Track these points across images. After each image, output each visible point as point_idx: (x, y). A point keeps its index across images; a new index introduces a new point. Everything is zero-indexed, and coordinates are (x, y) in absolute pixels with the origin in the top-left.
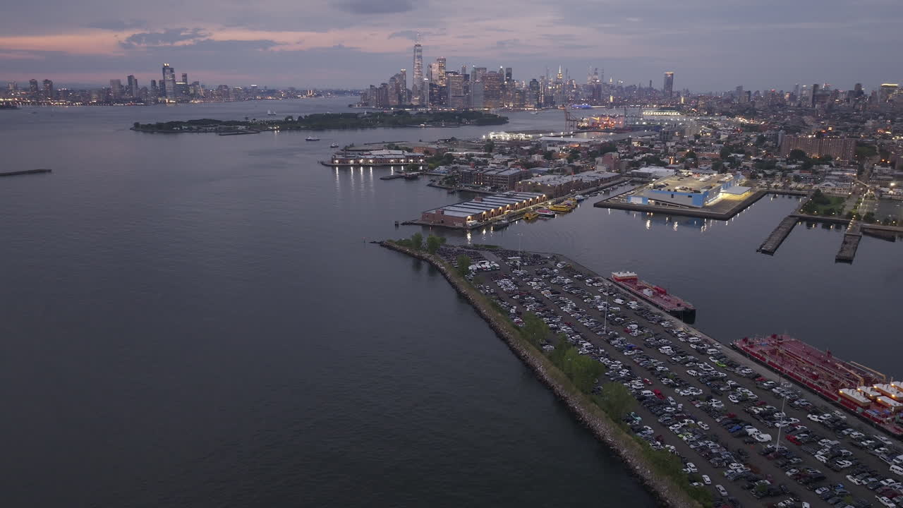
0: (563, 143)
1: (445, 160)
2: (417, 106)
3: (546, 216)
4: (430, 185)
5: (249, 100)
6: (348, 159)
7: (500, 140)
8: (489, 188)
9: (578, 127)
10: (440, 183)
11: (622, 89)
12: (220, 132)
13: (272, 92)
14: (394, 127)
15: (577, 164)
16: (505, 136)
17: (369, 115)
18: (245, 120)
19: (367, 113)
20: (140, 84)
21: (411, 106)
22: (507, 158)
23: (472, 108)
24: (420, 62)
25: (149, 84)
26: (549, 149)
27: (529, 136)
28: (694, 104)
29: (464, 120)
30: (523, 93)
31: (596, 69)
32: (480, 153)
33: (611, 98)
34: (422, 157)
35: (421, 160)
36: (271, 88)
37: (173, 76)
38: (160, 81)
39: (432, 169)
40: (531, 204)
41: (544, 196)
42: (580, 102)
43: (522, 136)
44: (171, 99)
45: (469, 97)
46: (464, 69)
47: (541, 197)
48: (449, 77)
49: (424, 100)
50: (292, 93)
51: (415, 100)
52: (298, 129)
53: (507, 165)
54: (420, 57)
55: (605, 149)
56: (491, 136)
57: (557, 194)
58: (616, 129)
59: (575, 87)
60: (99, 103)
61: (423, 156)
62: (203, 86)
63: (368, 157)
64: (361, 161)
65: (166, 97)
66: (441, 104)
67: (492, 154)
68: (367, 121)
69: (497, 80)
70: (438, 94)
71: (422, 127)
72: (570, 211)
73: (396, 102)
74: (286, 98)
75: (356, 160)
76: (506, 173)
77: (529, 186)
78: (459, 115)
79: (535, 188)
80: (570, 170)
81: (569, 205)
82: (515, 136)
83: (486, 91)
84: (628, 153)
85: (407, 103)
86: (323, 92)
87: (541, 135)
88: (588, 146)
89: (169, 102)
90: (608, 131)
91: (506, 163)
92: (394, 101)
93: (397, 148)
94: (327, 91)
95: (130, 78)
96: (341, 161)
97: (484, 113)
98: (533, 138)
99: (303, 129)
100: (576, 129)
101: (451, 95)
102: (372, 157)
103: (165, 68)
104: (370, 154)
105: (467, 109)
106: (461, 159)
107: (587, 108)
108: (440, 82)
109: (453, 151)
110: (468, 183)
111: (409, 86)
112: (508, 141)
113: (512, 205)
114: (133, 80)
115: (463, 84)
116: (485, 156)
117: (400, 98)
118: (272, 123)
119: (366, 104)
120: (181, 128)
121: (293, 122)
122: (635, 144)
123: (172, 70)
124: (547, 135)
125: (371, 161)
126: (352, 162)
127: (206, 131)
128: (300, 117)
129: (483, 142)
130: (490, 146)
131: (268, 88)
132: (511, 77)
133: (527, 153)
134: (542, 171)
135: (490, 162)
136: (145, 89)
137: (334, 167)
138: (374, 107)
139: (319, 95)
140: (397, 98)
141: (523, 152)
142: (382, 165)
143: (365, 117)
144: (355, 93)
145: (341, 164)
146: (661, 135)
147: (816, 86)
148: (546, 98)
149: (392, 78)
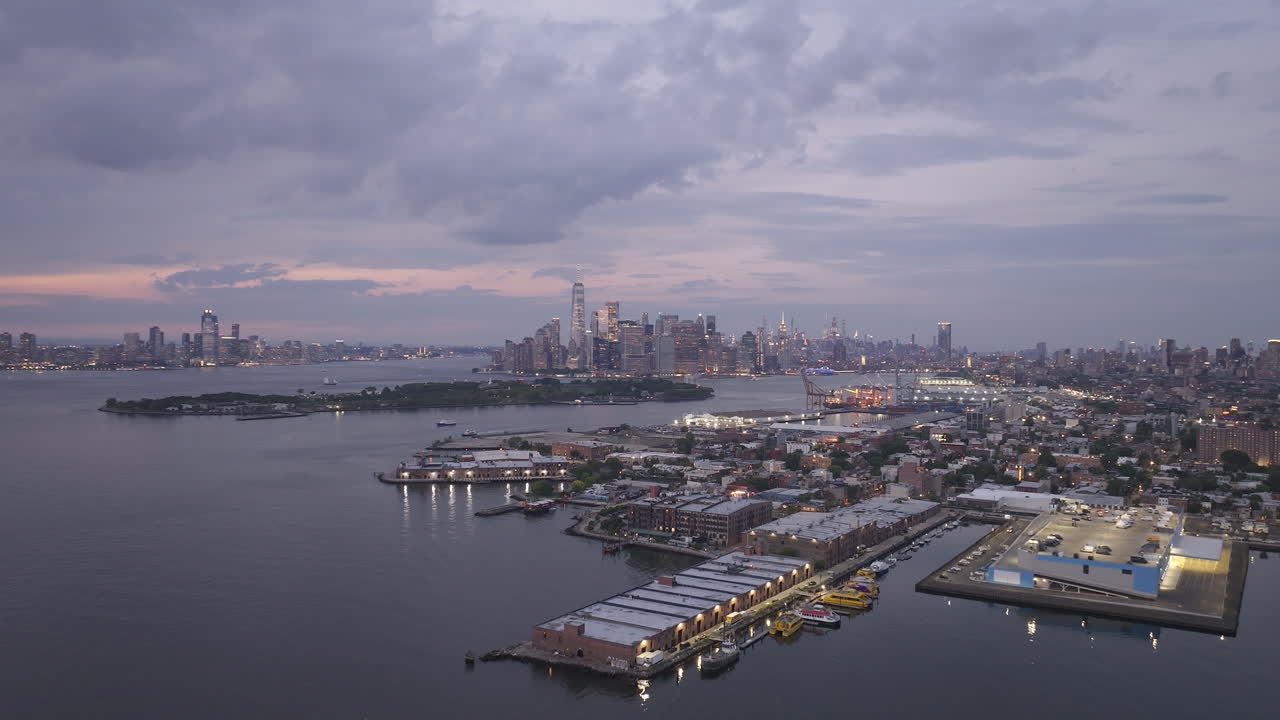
0: (809, 434)
1: (607, 471)
2: (575, 371)
3: (822, 624)
4: (571, 532)
5: (330, 361)
6: (428, 468)
7: (702, 428)
8: (688, 539)
9: (826, 405)
10: (590, 529)
11: (873, 346)
12: (245, 414)
13: (366, 351)
14: (532, 405)
15: (852, 481)
16: (710, 421)
17: (496, 384)
18: (298, 394)
19: (494, 381)
20: (168, 339)
21: (566, 371)
22: (719, 467)
23: (658, 374)
24: (580, 308)
25: (178, 339)
26: (791, 448)
27: (751, 420)
28: (991, 368)
29: (644, 393)
30: (732, 352)
31: (834, 319)
32: (669, 455)
33: (863, 360)
34: (564, 465)
35: (562, 471)
36: (368, 346)
37: (216, 328)
38: (196, 335)
39: (578, 490)
40: (781, 588)
41: (807, 566)
42: (818, 365)
43: (739, 421)
44: (209, 361)
45: (652, 357)
46: (645, 318)
47: (801, 569)
48: (623, 329)
49: (585, 362)
50: (396, 353)
51: (573, 362)
52: (375, 408)
53: (720, 482)
54: (581, 301)
55: (888, 448)
56: (689, 420)
57: (831, 559)
58: (887, 408)
59: (806, 343)
60: (99, 366)
61: (566, 464)
62: (263, 343)
63: (465, 465)
64: (451, 474)
65: (202, 358)
66: (610, 367)
67: (690, 457)
68: (491, 394)
69: (694, 332)
70: (606, 352)
71: (577, 404)
72: (869, 608)
73: (542, 364)
74: (386, 359)
75: (442, 472)
76: (723, 509)
77: (772, 541)
78: (637, 385)
79: (785, 548)
80: (840, 494)
81: (862, 589)
82: (727, 421)
83: (678, 349)
84: (932, 455)
85: (561, 367)
86: (443, 350)
87: (769, 419)
88: (859, 442)
89: (205, 366)
90: (874, 411)
91: (717, 478)
92: (541, 363)
93: (525, 446)
94: (450, 349)
95: (154, 330)
96: (413, 473)
97: (674, 382)
98: (758, 424)
99: (385, 408)
100: (823, 407)
101: (624, 356)
102: (473, 464)
103: (205, 316)
104: (472, 459)
105: (649, 375)
106: (635, 467)
107: (829, 374)
108: (610, 337)
109: (621, 450)
110: (645, 527)
111: (565, 342)
112: (717, 431)
113: (742, 597)
114: (158, 335)
115: (645, 339)
116: (679, 462)
117: (550, 359)
118: (333, 399)
119: (500, 368)
120: (180, 408)
121: (374, 397)
122: (939, 437)
123: (214, 319)
124: (779, 418)
125: (469, 473)
126: (434, 475)
127: (220, 413)
128: (386, 390)
129: (675, 431)
130: (688, 442)
131: (363, 345)
132: (714, 330)
133: (753, 456)
134: (789, 496)
135: (688, 475)
136: (172, 346)
137: (400, 485)
138: (510, 372)
139: (436, 354)
140: (546, 360)
141: (746, 454)
142: (490, 480)
143: (490, 388)
144: (488, 351)
145: (413, 480)
146: (969, 420)
147: (1170, 343)
148: (766, 360)
149: (540, 330)
